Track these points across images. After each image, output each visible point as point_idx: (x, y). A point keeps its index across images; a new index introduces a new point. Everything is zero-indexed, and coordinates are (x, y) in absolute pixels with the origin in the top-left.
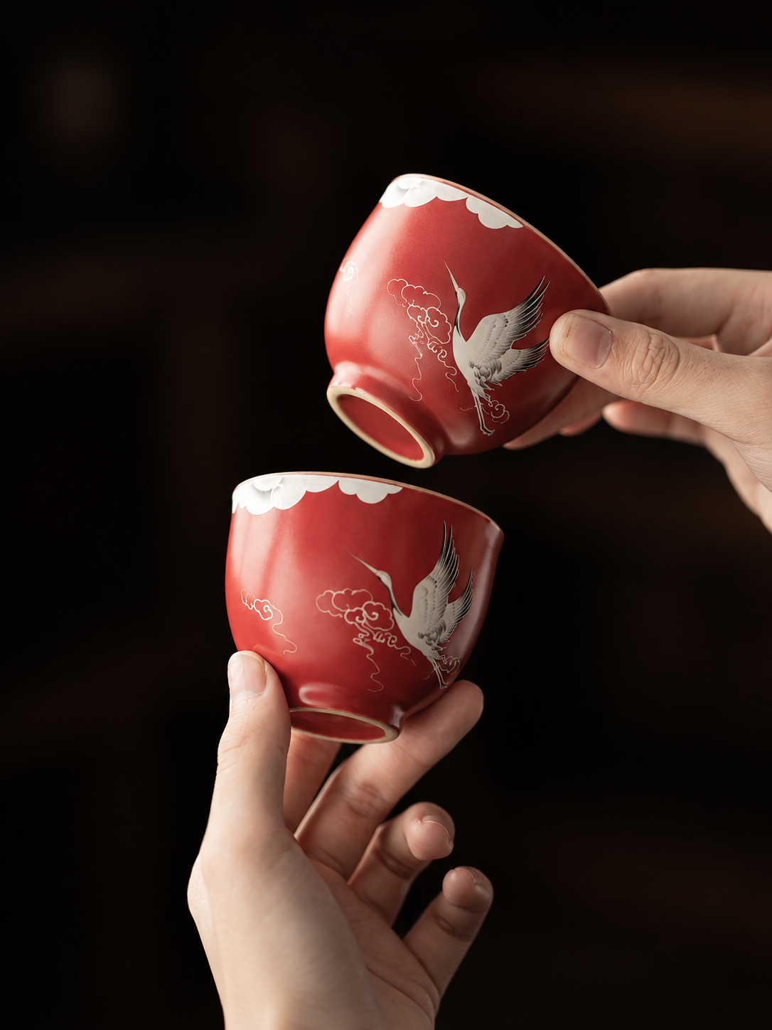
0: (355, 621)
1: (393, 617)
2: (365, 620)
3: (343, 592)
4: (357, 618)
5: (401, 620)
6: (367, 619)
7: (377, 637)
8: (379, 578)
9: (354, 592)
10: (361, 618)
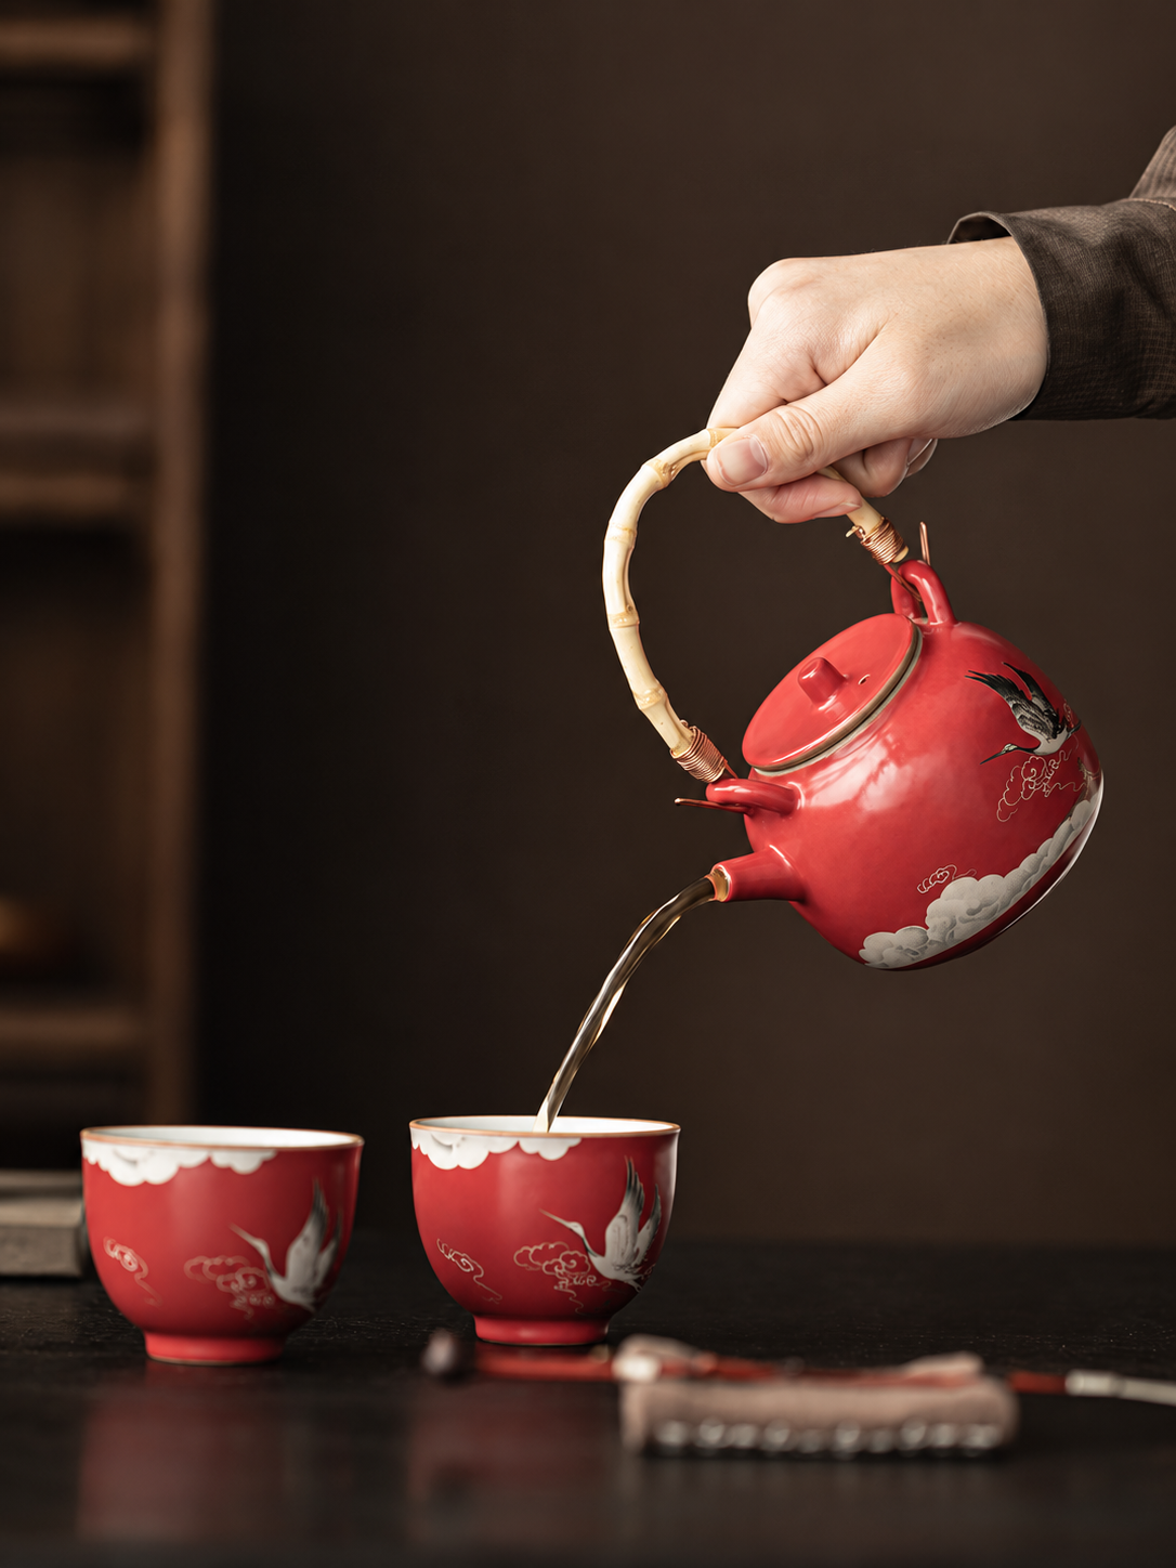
0: (554, 1271)
1: (590, 1261)
2: (564, 1270)
3: (540, 1247)
4: (556, 1269)
5: (596, 1260)
6: (566, 1268)
7: (577, 1280)
8: (571, 1230)
9: (552, 1246)
10: (560, 1268)
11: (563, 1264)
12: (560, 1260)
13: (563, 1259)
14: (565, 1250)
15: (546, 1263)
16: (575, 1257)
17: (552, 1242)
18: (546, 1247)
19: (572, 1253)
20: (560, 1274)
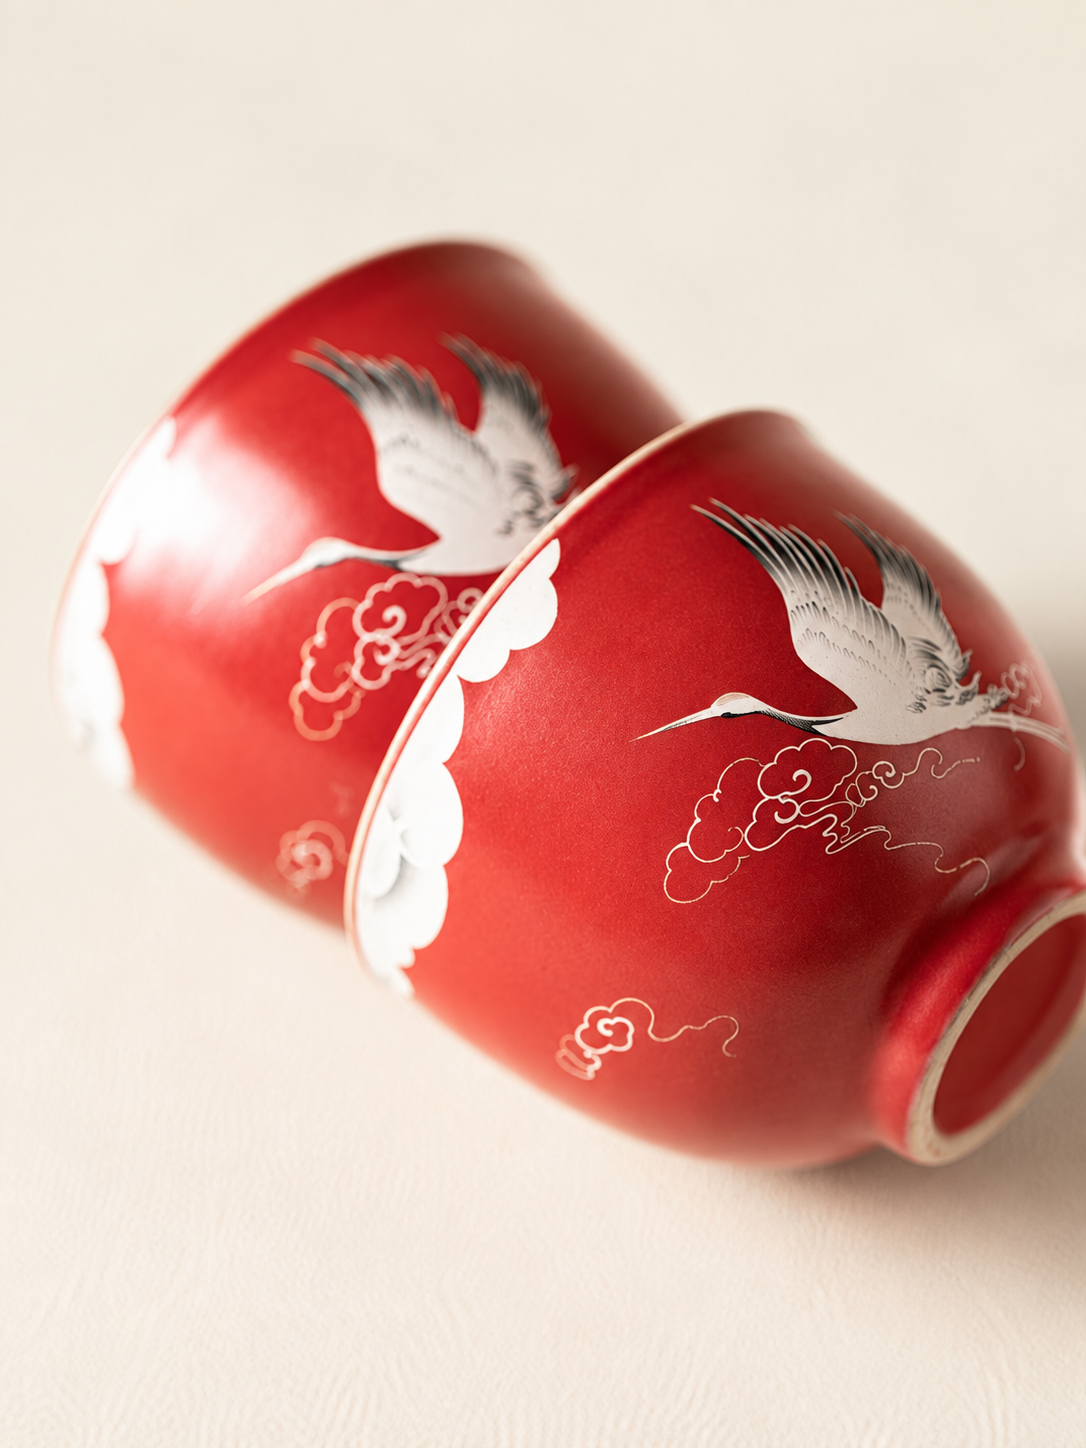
1: (834, 741)
5: (850, 727)
10: (385, 650)
11: (381, 636)
12: (366, 638)
13: (368, 627)
14: (350, 611)
15: (355, 672)
16: (383, 601)
17: (314, 632)
18: (314, 652)
19: (367, 603)
20: (398, 659)
